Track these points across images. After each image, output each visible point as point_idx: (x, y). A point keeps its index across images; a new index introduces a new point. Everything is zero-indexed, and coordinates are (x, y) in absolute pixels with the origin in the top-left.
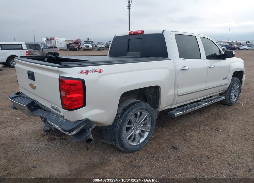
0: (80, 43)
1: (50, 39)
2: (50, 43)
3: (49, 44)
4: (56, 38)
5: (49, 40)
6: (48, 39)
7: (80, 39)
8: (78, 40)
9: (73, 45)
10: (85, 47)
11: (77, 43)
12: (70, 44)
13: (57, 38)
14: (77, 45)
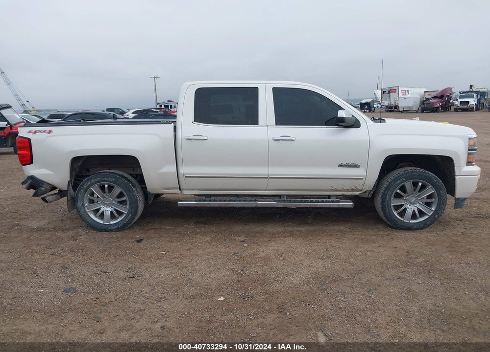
0: (448, 96)
1: (389, 92)
2: (388, 99)
3: (385, 99)
4: (401, 89)
5: (387, 92)
6: (384, 92)
7: (450, 89)
8: (445, 90)
9: (432, 101)
10: (459, 105)
11: (442, 97)
12: (427, 99)
13: (403, 89)
14: (441, 102)
